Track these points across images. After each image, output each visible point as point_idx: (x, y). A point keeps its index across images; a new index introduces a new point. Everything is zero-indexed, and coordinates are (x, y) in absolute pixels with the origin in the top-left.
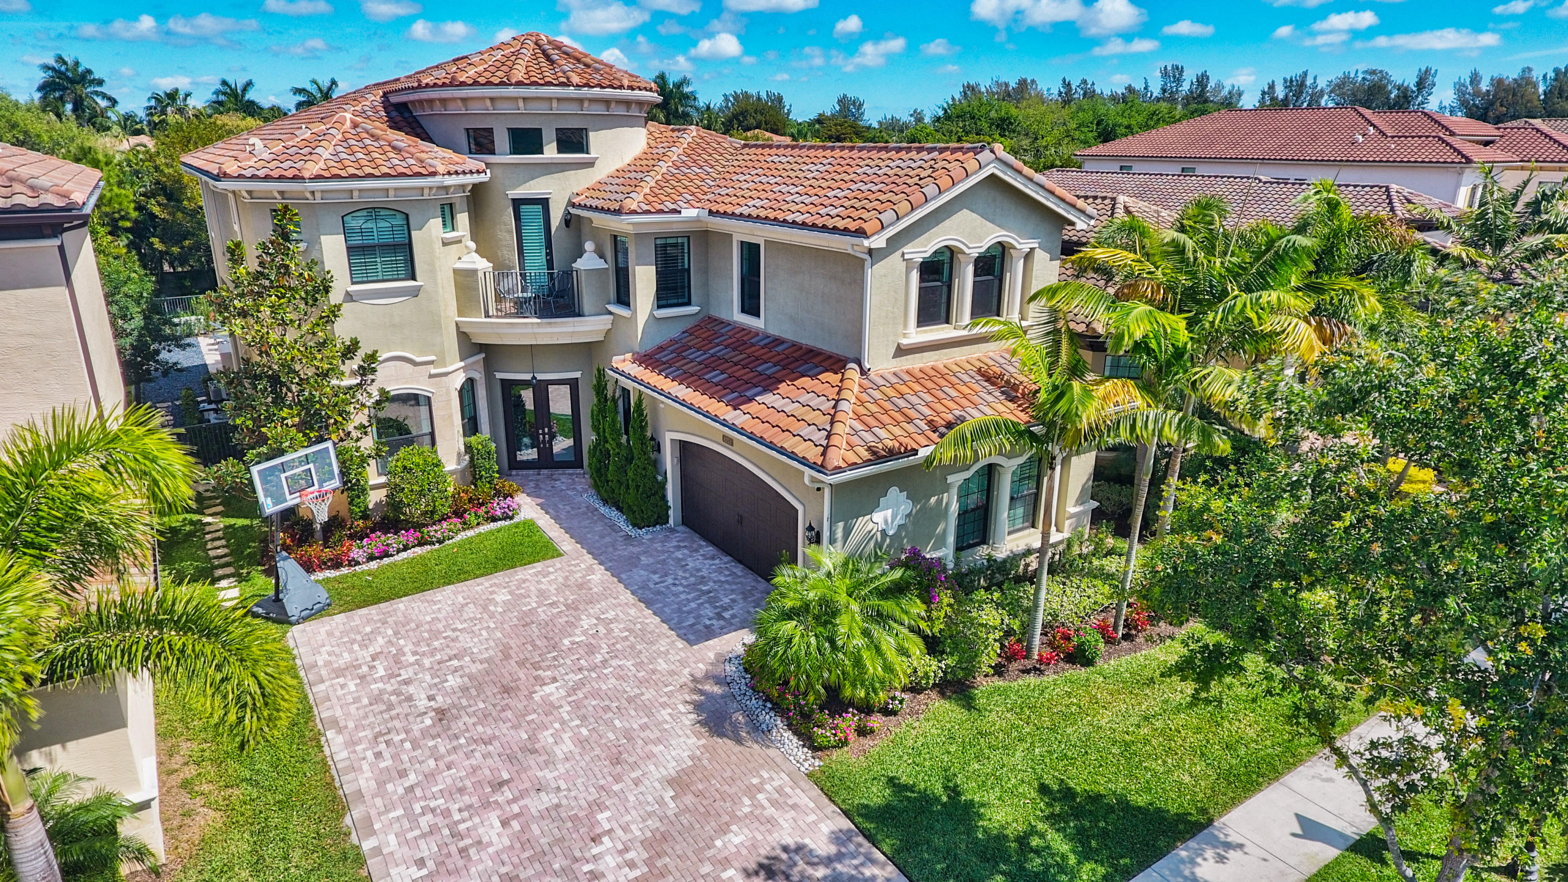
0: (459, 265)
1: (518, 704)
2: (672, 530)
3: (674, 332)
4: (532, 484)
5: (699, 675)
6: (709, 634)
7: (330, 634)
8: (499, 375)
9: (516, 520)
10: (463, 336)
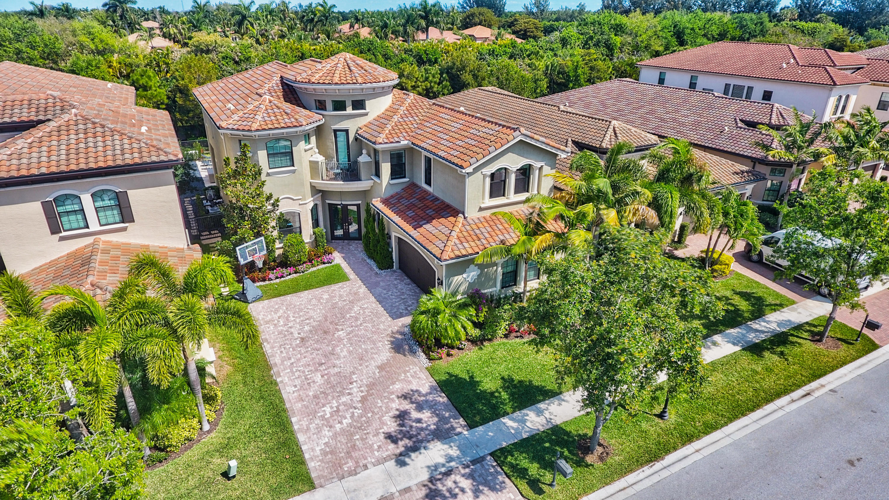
0: (311, 159)
1: (329, 337)
2: (395, 271)
3: (398, 189)
4: (340, 247)
5: (394, 331)
6: (401, 316)
7: (263, 308)
8: (328, 202)
9: (333, 264)
10: (313, 187)
